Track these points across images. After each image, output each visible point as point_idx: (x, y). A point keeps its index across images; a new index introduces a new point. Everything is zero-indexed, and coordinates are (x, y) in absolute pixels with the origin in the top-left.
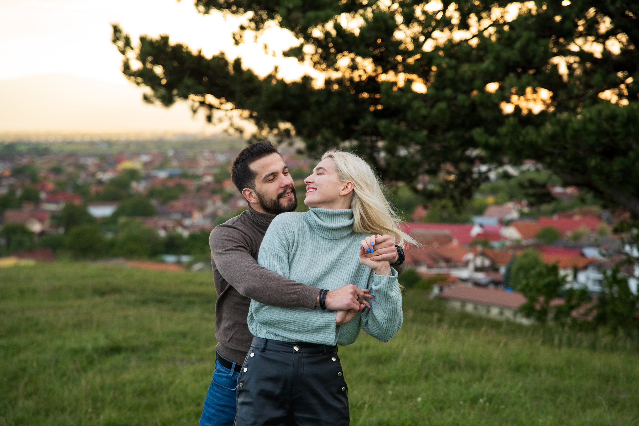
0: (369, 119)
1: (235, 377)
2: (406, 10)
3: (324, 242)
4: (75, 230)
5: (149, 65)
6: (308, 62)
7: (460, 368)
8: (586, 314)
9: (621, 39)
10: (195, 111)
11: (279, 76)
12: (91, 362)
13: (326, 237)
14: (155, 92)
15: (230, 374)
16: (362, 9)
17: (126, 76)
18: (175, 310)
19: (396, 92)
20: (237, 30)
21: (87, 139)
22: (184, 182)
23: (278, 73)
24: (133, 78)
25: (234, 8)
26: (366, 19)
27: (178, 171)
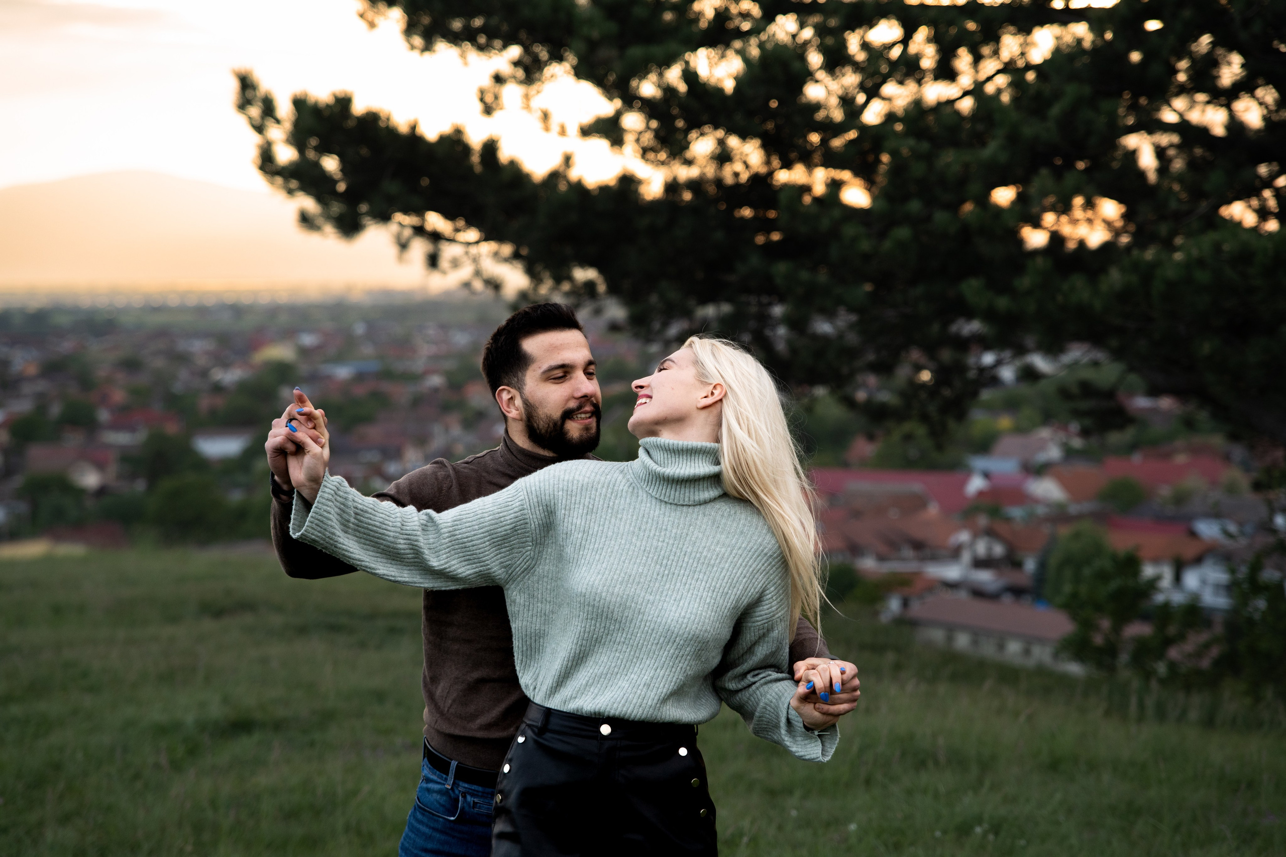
0: (755, 261)
1: (457, 792)
2: (830, 41)
3: (662, 509)
4: (167, 484)
5: (311, 155)
6: (630, 147)
7: (936, 763)
8: (1199, 654)
9: (1263, 97)
10: (403, 246)
11: (574, 174)
12: (193, 751)
13: (664, 498)
14: (324, 209)
15: (446, 786)
16: (740, 40)
17: (265, 176)
18: (363, 645)
19: (808, 206)
20: (486, 82)
21: (192, 301)
22: (387, 387)
23: (570, 168)
24: (279, 180)
25: (482, 39)
26: (746, 60)
27: (373, 366)
